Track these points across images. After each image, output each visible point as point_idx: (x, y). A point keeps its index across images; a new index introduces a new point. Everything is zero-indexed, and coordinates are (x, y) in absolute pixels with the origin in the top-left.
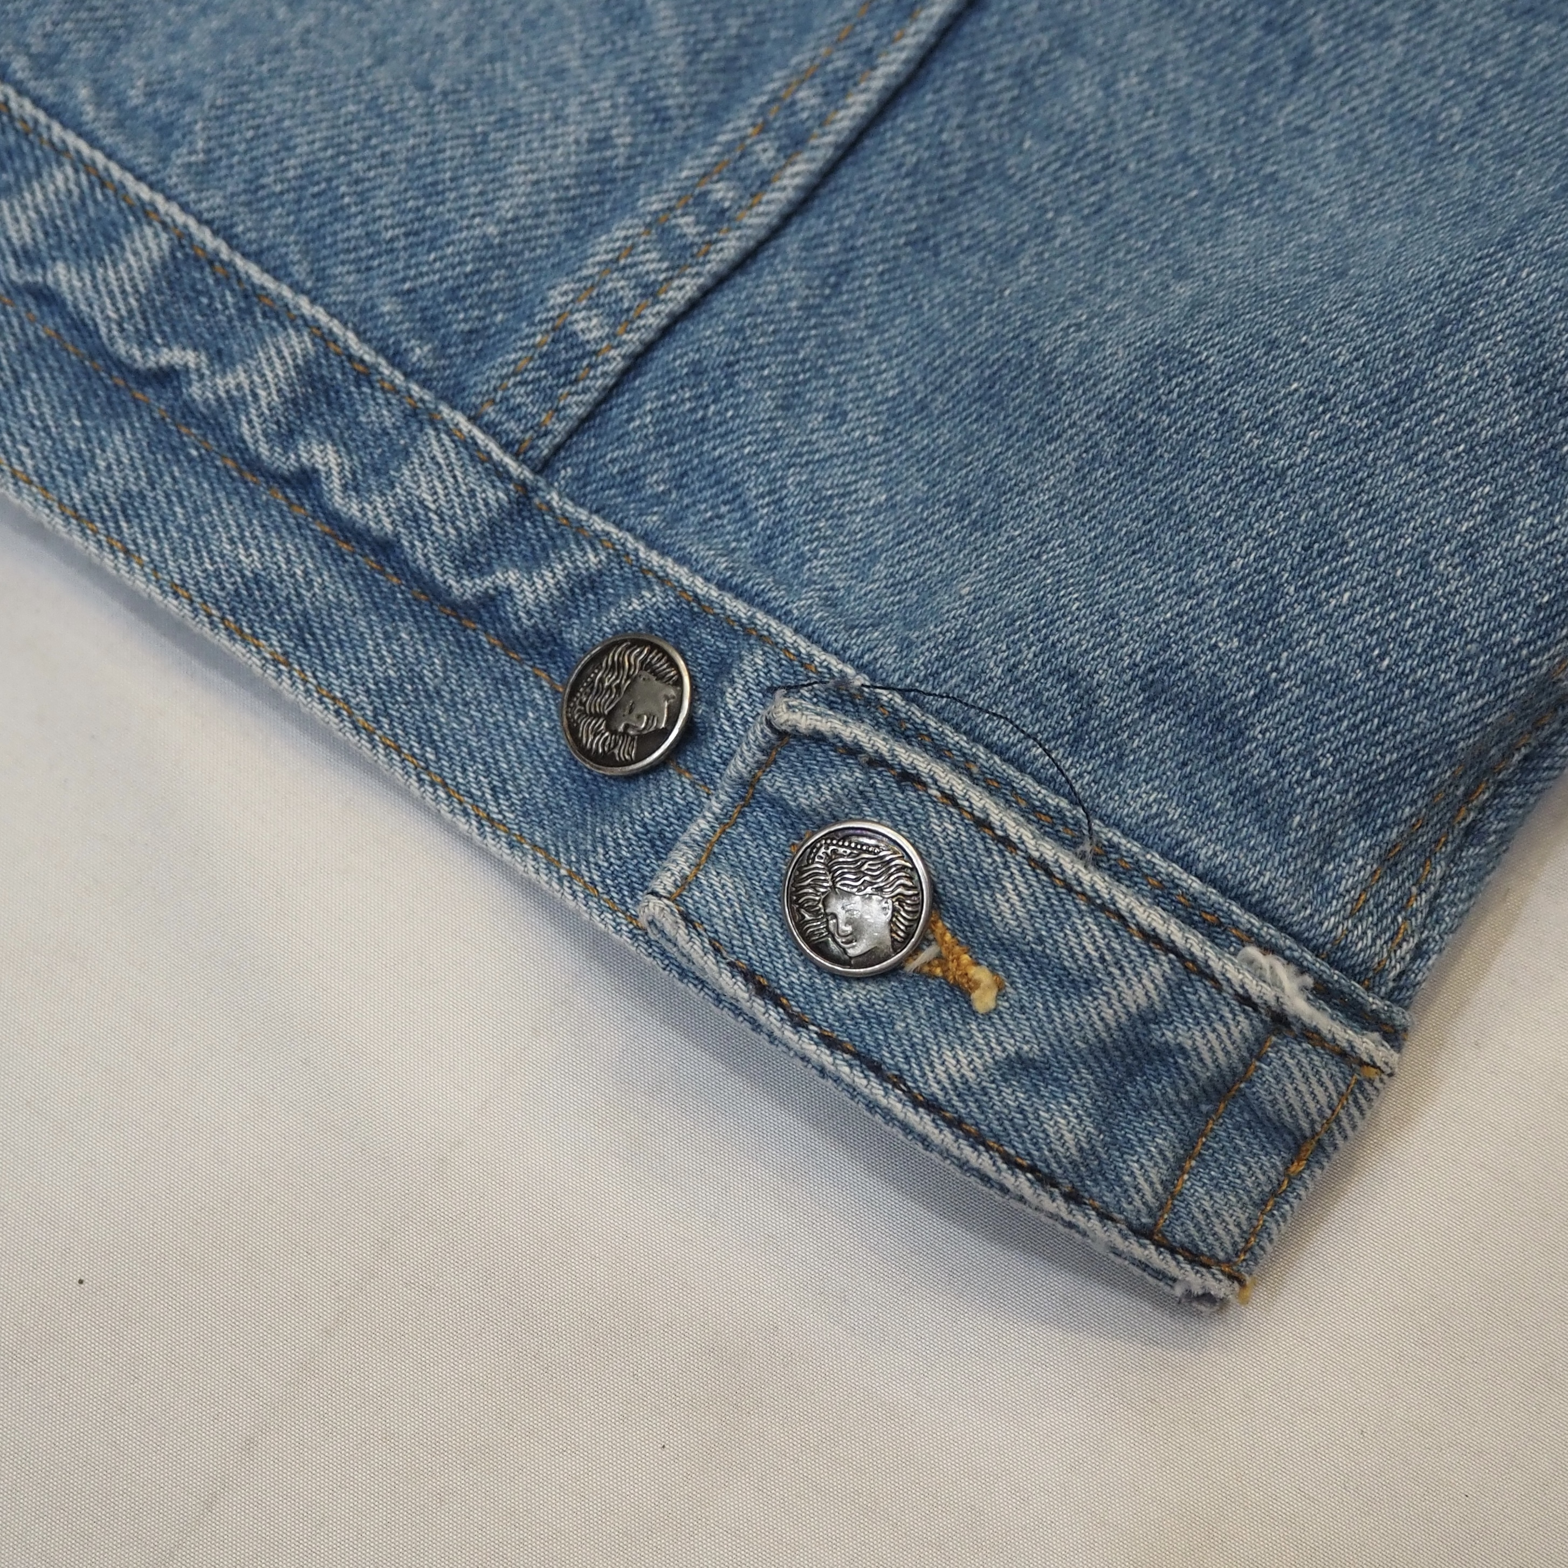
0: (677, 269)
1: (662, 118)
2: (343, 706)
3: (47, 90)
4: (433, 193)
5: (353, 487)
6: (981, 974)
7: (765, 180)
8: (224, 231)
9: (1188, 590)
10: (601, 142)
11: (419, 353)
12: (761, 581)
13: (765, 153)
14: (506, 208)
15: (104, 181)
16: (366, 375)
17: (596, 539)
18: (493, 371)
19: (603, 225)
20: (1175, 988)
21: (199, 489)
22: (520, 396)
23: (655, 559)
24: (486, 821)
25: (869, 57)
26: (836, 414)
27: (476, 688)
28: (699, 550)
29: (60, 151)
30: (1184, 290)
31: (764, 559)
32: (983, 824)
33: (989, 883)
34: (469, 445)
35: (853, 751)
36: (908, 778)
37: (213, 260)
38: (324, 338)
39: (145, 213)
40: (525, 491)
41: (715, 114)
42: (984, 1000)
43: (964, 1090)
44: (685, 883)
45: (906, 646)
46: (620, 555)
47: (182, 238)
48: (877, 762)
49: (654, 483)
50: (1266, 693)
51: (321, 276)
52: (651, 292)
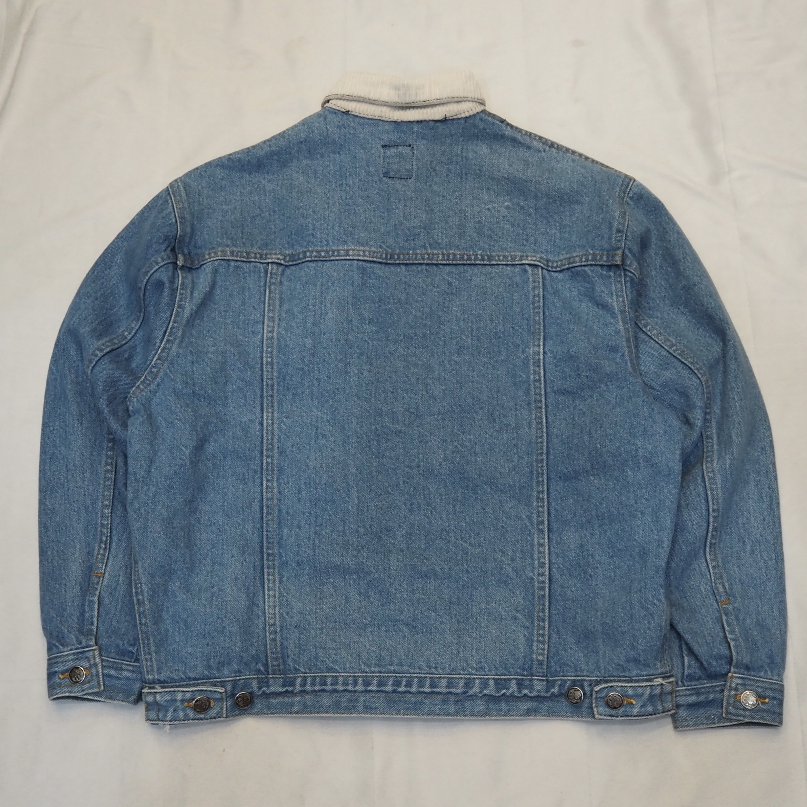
0: (544, 645)
1: (528, 628)
2: (545, 715)
3: (466, 672)
4: (514, 655)
5: (530, 692)
6: (632, 701)
7: (544, 627)
8: (497, 675)
9: (625, 649)
10: (525, 636)
11: (525, 673)
12: (579, 673)
13: (541, 624)
14: (522, 651)
15: (481, 679)
16: (522, 679)
17: (558, 680)
18: (534, 669)
19: (532, 645)
20: (651, 689)
21: (514, 704)
22: (540, 670)
23: (566, 678)
24: (567, 717)
25: (544, 605)
26: (571, 648)
27: (556, 704)
28: (569, 674)
29: (474, 678)
30: (599, 613)
31: (576, 670)
32: (622, 686)
33: (627, 691)
34: (538, 680)
35: (604, 688)
36: (611, 687)
37: (498, 679)
38: (516, 679)
39: (488, 679)
40: (547, 680)
41: (532, 623)
42: (634, 702)
43: (638, 712)
44: (597, 712)
45: (600, 672)
46: (561, 680)
47: (494, 679)
48: (607, 687)
49: (558, 669)
50: (639, 655)
51: (509, 672)
52: (544, 649)
